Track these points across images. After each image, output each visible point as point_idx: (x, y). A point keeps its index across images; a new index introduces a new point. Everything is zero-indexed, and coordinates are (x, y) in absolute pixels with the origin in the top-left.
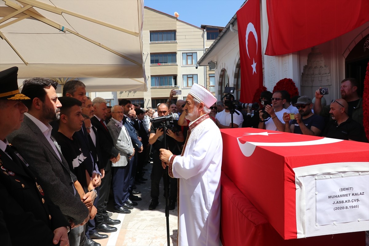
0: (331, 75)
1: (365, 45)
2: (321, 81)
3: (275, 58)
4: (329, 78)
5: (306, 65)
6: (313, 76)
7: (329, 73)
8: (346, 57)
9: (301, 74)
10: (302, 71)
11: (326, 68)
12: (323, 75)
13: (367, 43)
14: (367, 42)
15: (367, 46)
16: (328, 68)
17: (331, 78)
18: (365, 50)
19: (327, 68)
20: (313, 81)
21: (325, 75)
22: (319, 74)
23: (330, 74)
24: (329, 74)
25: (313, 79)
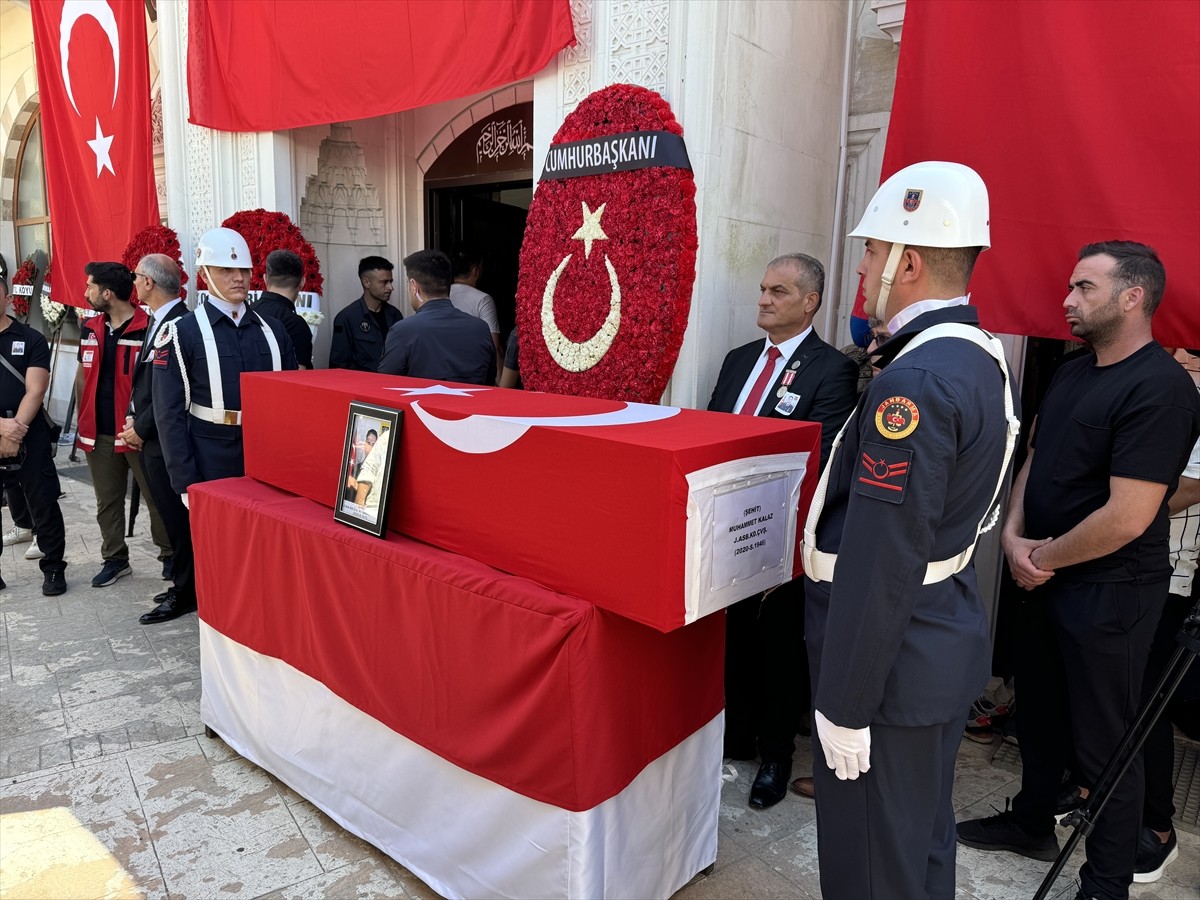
0: (384, 217)
1: (479, 143)
2: (355, 229)
3: (208, 136)
4: (379, 223)
5: (314, 176)
6: (330, 212)
7: (379, 210)
8: (426, 170)
9: (300, 203)
10: (303, 193)
11: (370, 192)
12: (361, 214)
13: (485, 140)
14: (486, 137)
15: (486, 150)
16: (376, 192)
17: (385, 226)
18: (479, 159)
19: (373, 193)
20: (329, 227)
21: (366, 214)
22: (350, 209)
23: (381, 211)
24: (380, 213)
25: (330, 222)
